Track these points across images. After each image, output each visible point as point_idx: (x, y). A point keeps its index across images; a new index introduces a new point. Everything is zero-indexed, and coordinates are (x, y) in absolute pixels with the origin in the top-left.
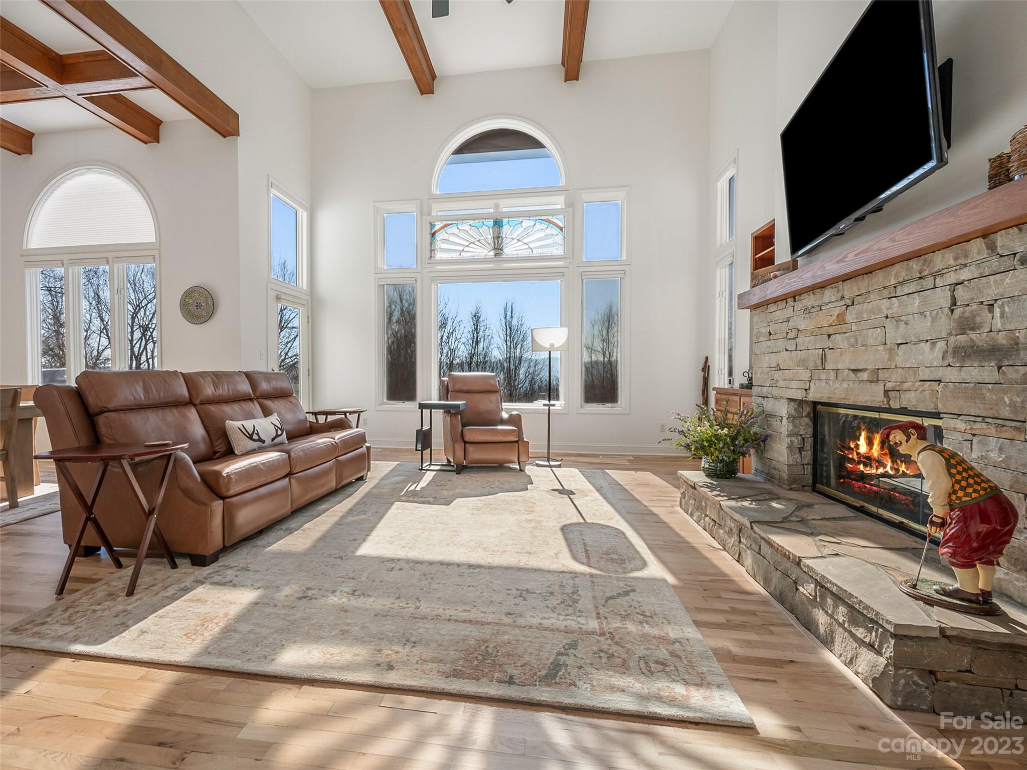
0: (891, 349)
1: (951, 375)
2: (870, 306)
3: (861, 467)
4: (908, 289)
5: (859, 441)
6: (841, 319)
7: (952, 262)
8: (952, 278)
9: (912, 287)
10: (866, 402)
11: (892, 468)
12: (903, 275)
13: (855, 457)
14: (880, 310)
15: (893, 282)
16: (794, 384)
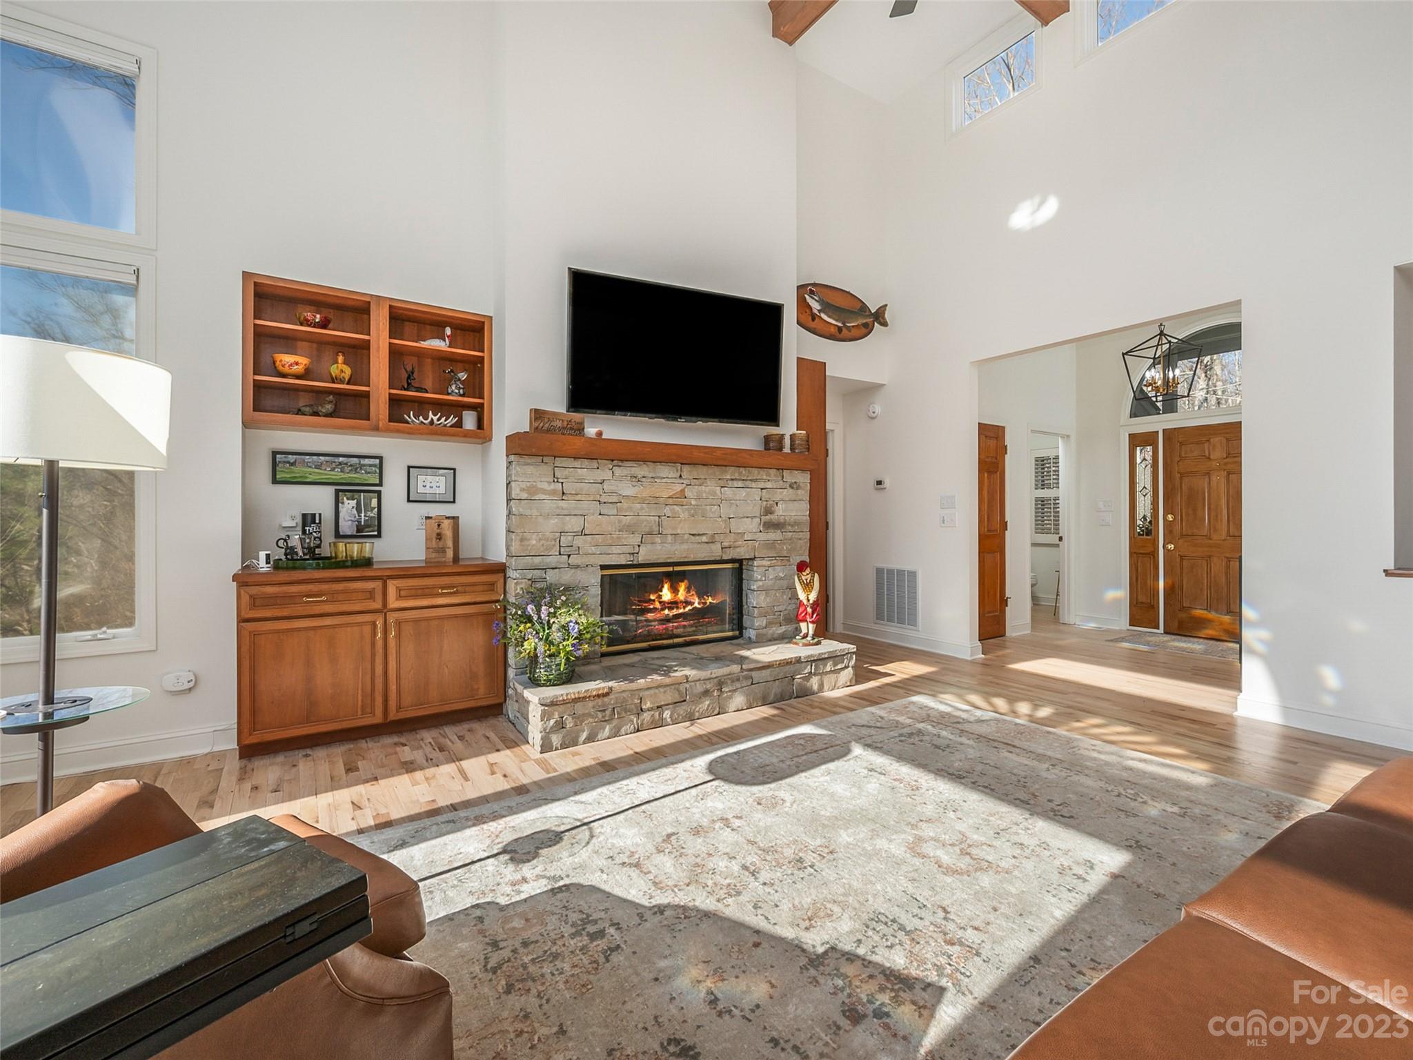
0: (726, 521)
1: (763, 537)
2: (707, 489)
3: (666, 612)
4: (736, 484)
5: (661, 591)
6: (682, 494)
7: (765, 477)
8: (762, 485)
9: (740, 484)
10: (705, 557)
11: (699, 604)
12: (737, 476)
13: (658, 605)
14: (714, 493)
15: (728, 477)
16: (615, 550)
